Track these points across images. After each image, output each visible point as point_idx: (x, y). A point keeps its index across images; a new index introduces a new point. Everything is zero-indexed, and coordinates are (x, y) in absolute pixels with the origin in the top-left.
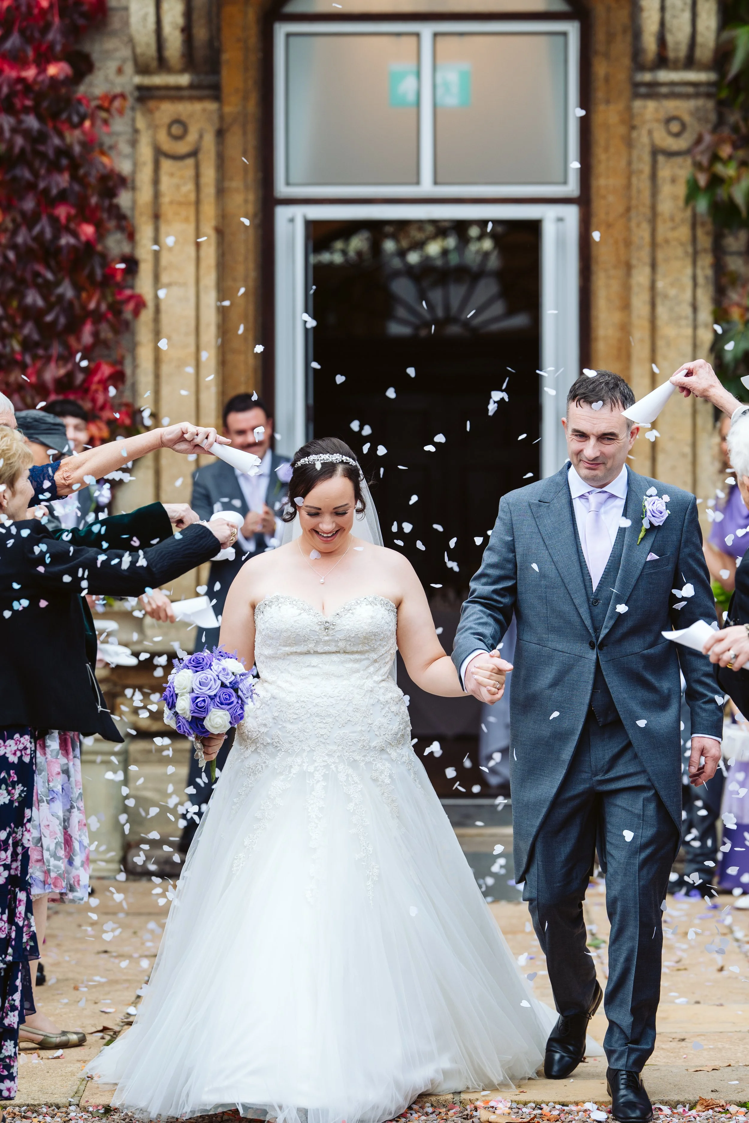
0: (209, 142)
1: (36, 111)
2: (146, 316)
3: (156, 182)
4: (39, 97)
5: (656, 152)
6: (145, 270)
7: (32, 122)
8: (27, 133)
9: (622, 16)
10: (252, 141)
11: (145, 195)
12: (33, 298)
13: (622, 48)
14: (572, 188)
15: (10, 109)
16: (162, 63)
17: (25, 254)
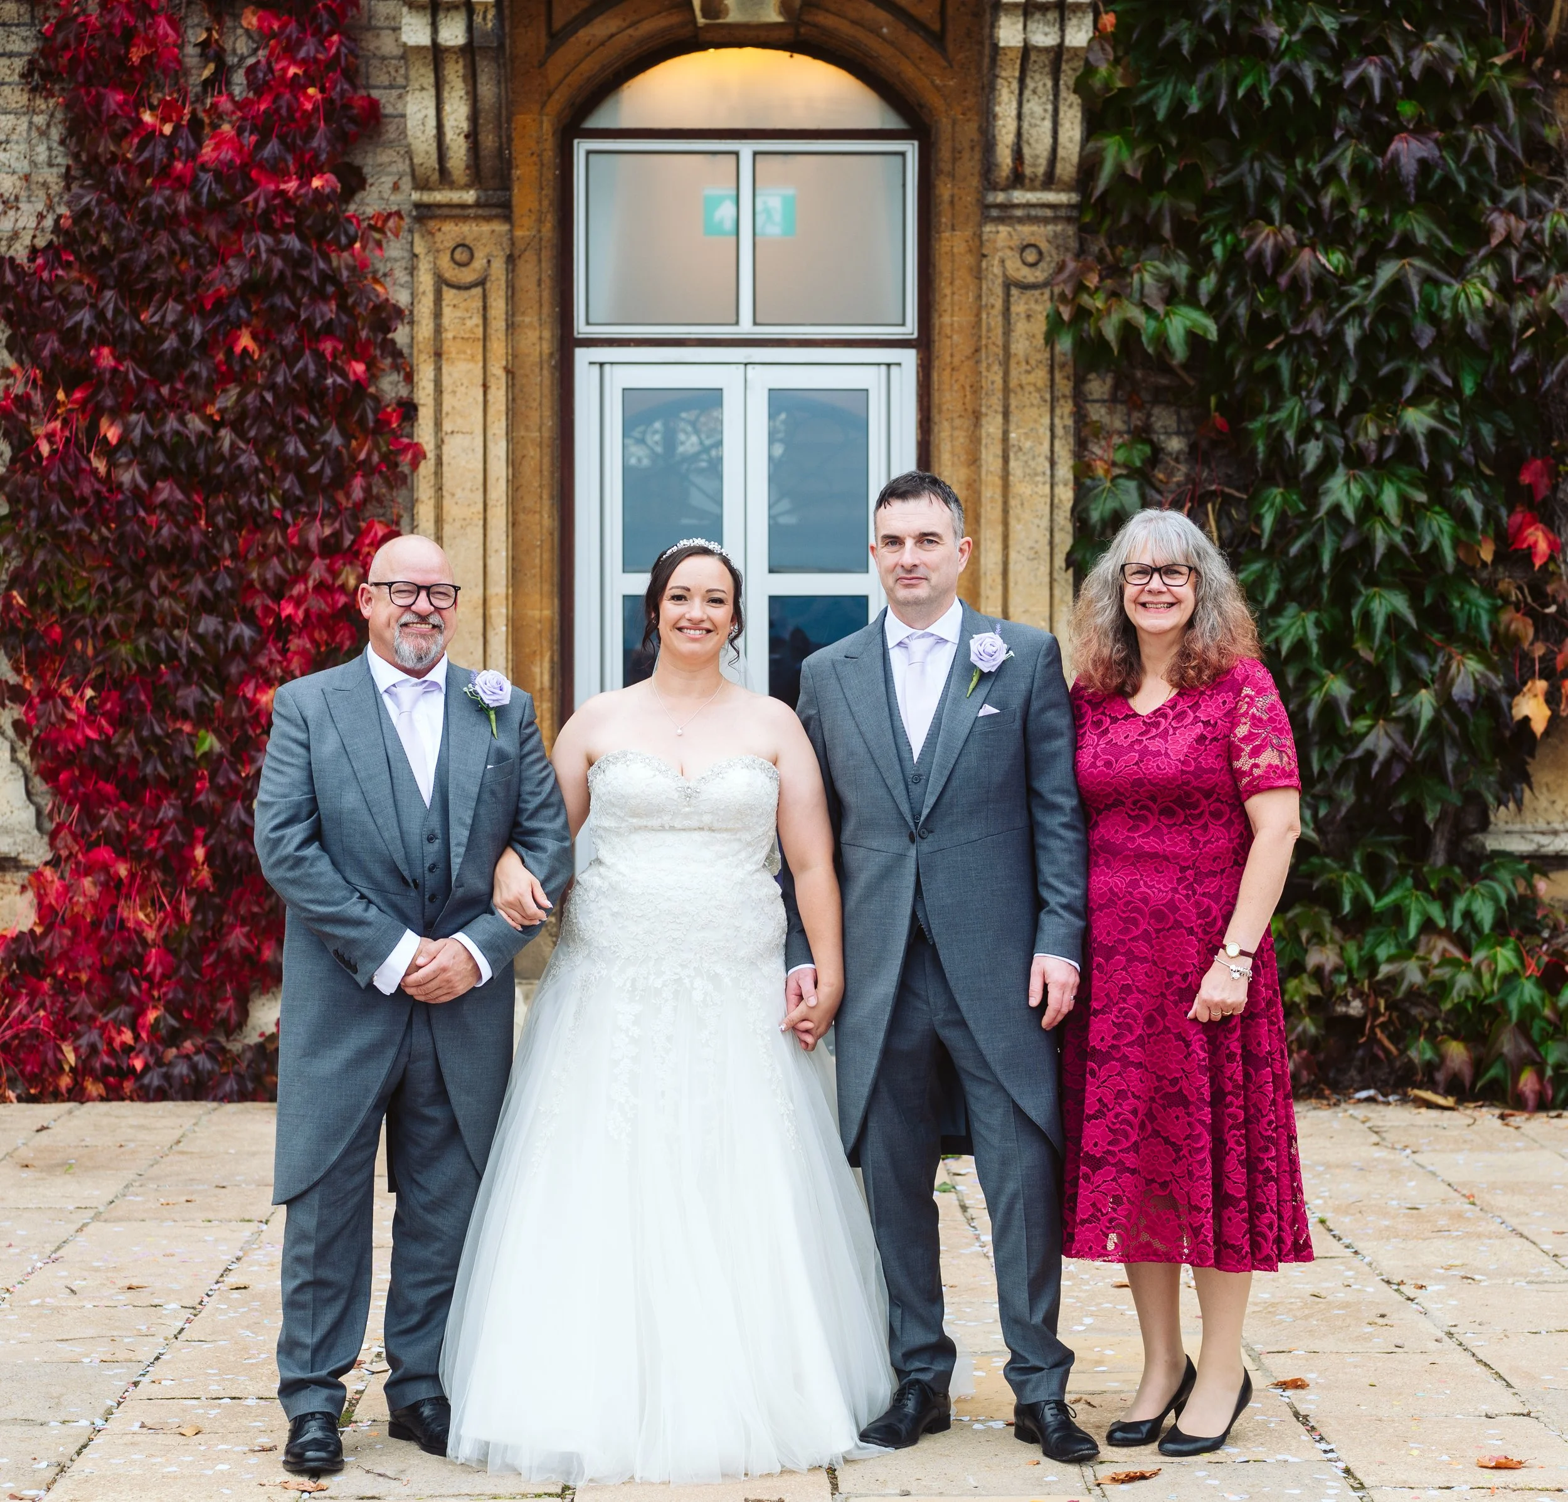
0: (498, 268)
1: (297, 229)
2: (426, 468)
3: (438, 315)
4: (301, 214)
5: (1009, 284)
6: (425, 415)
7: (292, 242)
8: (286, 255)
9: (970, 130)
10: (548, 269)
11: (425, 329)
12: (294, 446)
13: (970, 164)
14: (910, 329)
15: (267, 227)
16: (444, 176)
17: (285, 396)
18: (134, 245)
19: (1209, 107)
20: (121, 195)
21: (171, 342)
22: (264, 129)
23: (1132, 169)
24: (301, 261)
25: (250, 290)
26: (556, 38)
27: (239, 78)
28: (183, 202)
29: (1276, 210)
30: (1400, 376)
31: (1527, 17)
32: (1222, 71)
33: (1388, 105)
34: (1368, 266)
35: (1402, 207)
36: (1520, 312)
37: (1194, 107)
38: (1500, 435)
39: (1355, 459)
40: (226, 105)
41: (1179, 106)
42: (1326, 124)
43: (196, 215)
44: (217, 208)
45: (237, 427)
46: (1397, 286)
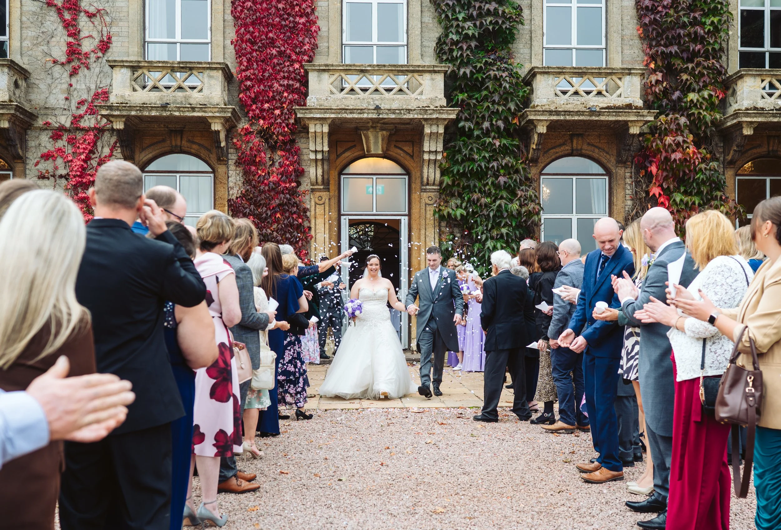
0: (327, 201)
1: (289, 193)
2: (313, 240)
3: (315, 210)
4: (289, 190)
5: (426, 204)
6: (313, 229)
7: (288, 196)
8: (287, 199)
9: (418, 174)
10: (336, 201)
11: (313, 213)
12: (288, 235)
13: (418, 181)
14: (407, 212)
15: (283, 193)
16: (317, 183)
17: (286, 226)
18: (257, 196)
19: (464, 171)
20: (254, 187)
21: (264, 215)
22: (282, 174)
23: (450, 183)
24: (290, 200)
25: (279, 205)
26: (338, 156)
27: (277, 164)
28: (267, 188)
29: (477, 190)
30: (501, 222)
31: (525, 153)
32: (467, 164)
33: (498, 170)
34: (494, 201)
35: (501, 190)
36: (523, 210)
37: (461, 171)
38: (520, 233)
39: (492, 238)
40: (274, 169)
41: (458, 171)
42: (486, 174)
43: (269, 191)
44: (273, 189)
45: (277, 232)
46: (500, 206)
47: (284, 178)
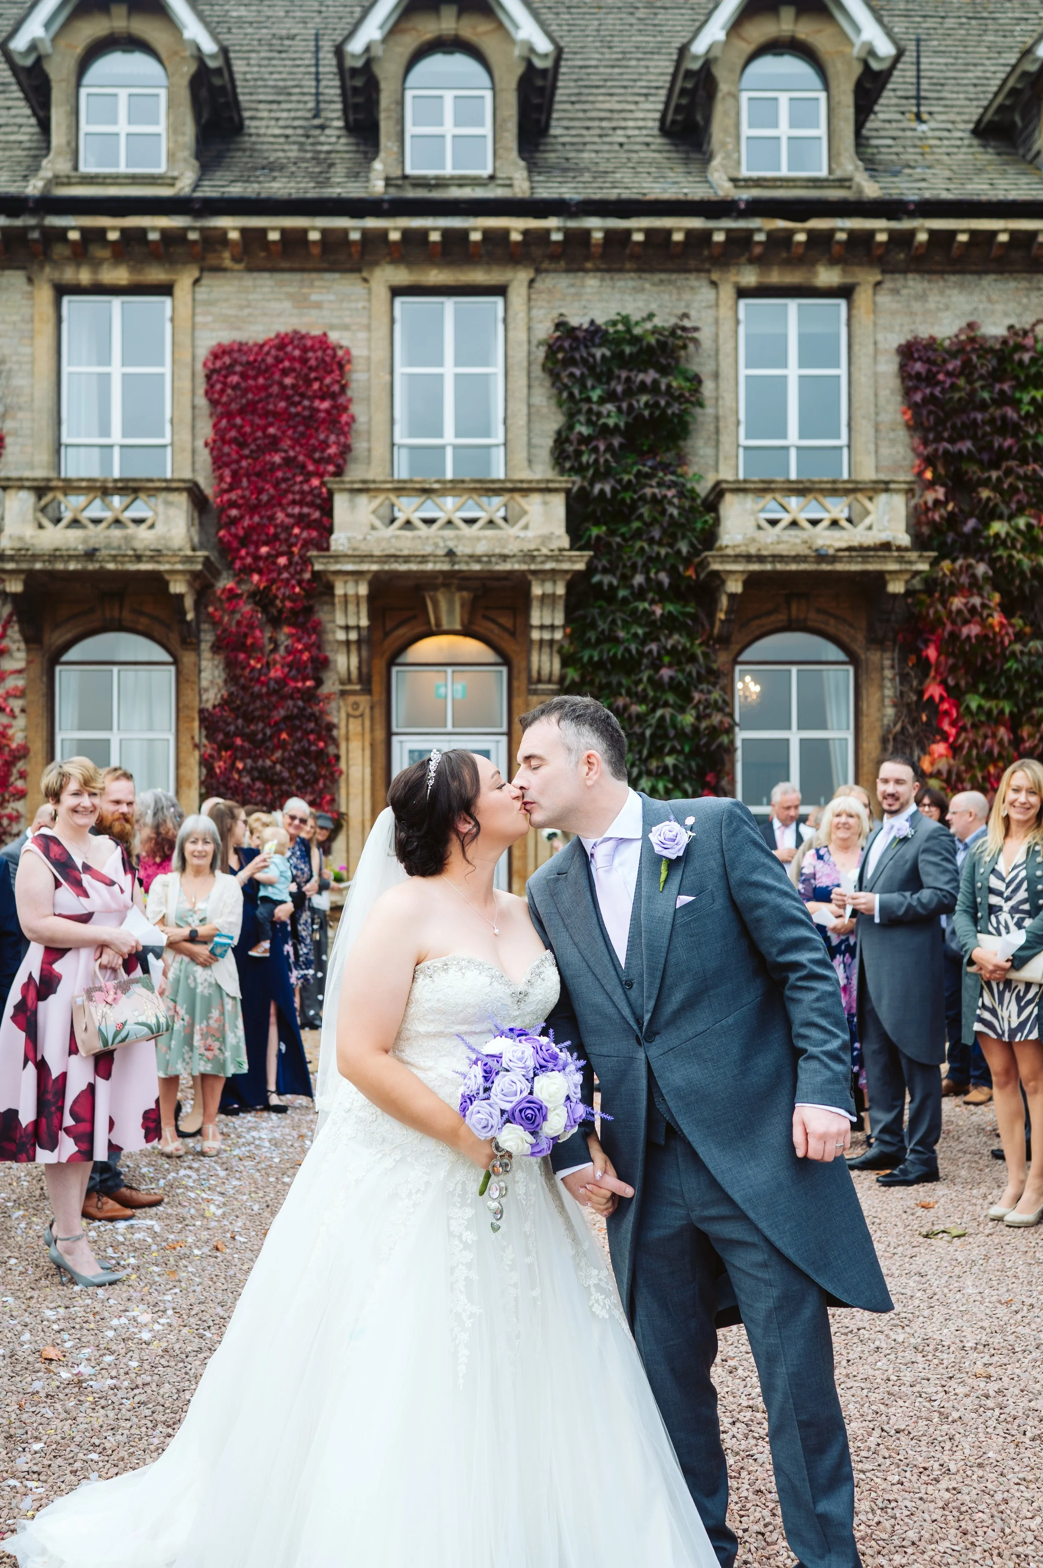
0: (367, 711)
1: (302, 699)
2: (343, 778)
3: (347, 726)
4: (303, 694)
6: (343, 759)
7: (300, 703)
8: (298, 707)
9: (523, 664)
10: (383, 711)
11: (343, 731)
12: (300, 770)
13: (524, 676)
14: (504, 729)
15: (292, 698)
16: (349, 681)
17: (298, 753)
18: (248, 704)
19: (601, 658)
20: (244, 688)
21: (260, 736)
22: (290, 666)
23: (577, 678)
24: (304, 709)
25: (286, 719)
26: (386, 634)
27: (282, 650)
28: (264, 690)
29: (623, 691)
30: (663, 746)
31: (708, 627)
32: (606, 647)
33: (659, 657)
34: (653, 710)
35: (664, 691)
36: (704, 725)
37: (596, 658)
38: (698, 765)
39: (649, 773)
40: (278, 658)
41: (591, 658)
42: (639, 664)
43: (269, 694)
44: (275, 692)
45: (282, 763)
46: (662, 718)
47: (293, 672)
